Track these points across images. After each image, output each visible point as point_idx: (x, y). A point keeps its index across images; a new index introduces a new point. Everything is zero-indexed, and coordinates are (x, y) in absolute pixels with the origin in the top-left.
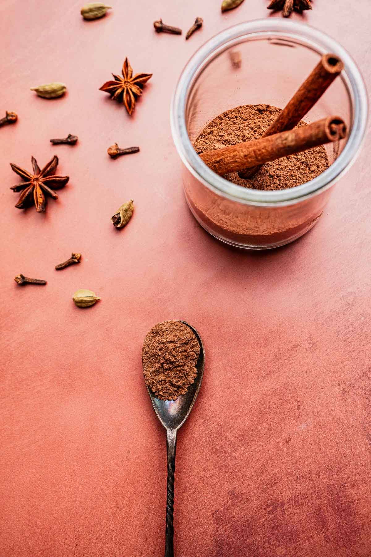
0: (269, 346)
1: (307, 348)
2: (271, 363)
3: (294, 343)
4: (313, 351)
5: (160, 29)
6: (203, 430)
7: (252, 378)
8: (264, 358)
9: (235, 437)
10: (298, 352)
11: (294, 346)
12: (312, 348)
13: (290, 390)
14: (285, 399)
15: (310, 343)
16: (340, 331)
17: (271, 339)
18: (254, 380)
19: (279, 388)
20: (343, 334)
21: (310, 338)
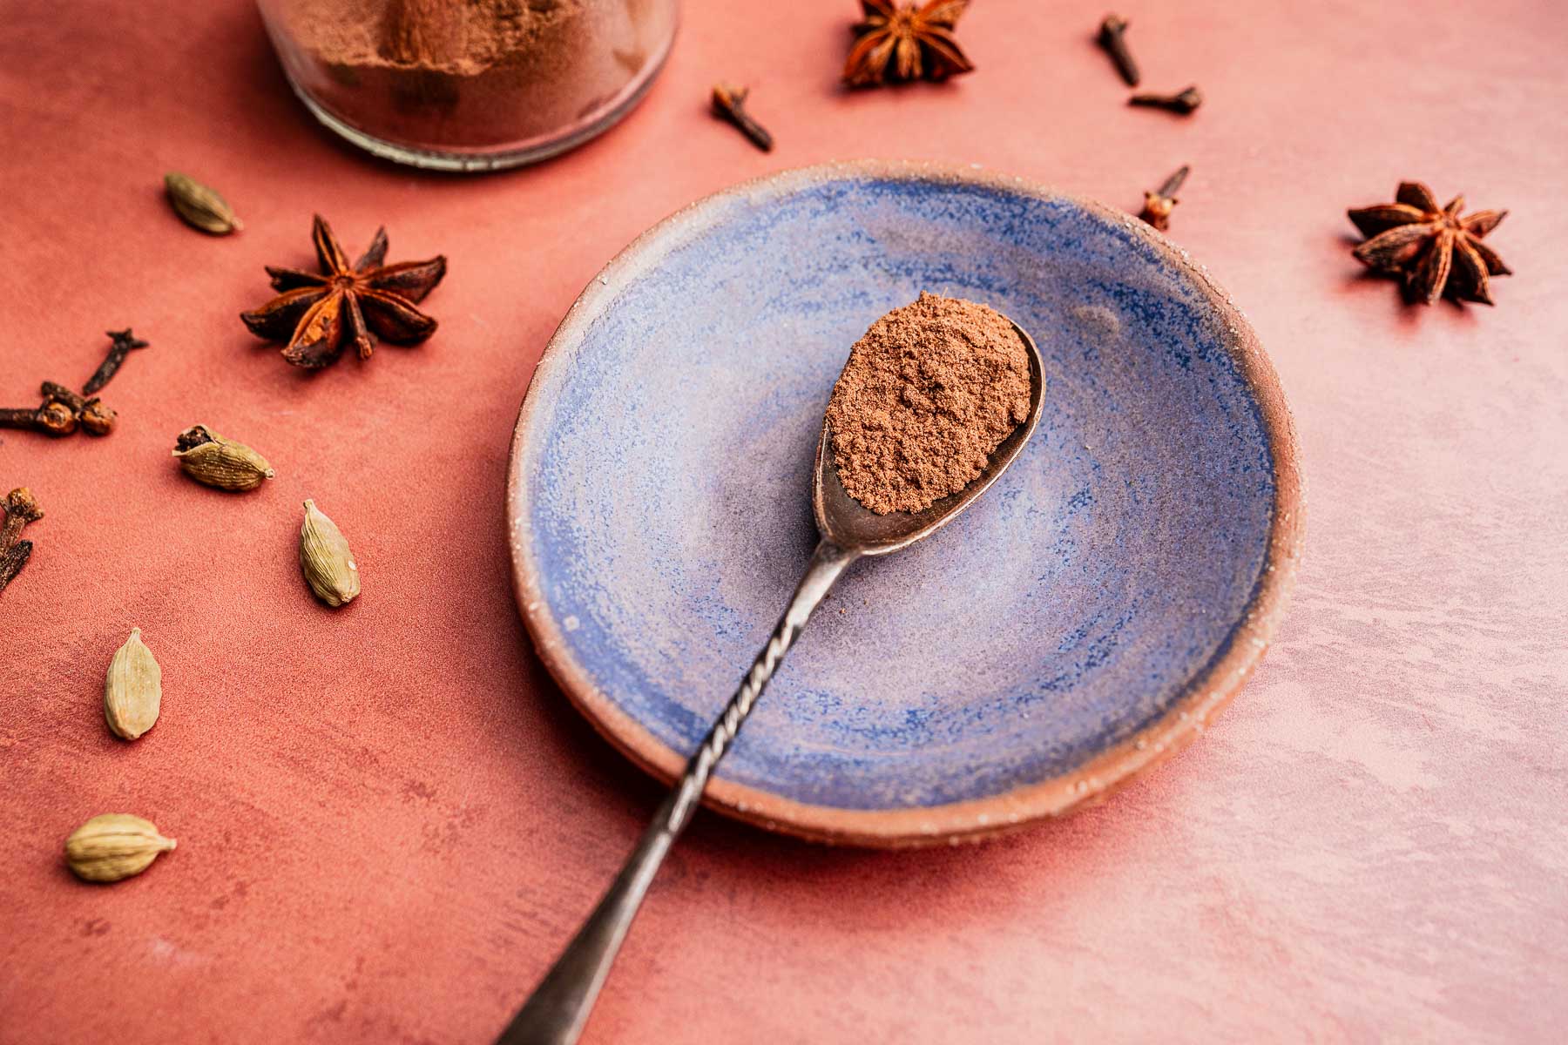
0: (387, 719)
1: (431, 828)
2: (334, 751)
3: (429, 781)
4: (429, 850)
5: (1108, 41)
6: (39, 677)
7: (260, 723)
8: (342, 723)
9: (52, 772)
10: (405, 805)
11: (421, 784)
12: (438, 842)
13: (268, 849)
14: (236, 849)
15: (451, 826)
16: (534, 892)
17: (413, 713)
18: (258, 732)
19: (265, 815)
20: (528, 908)
21: (470, 819)
